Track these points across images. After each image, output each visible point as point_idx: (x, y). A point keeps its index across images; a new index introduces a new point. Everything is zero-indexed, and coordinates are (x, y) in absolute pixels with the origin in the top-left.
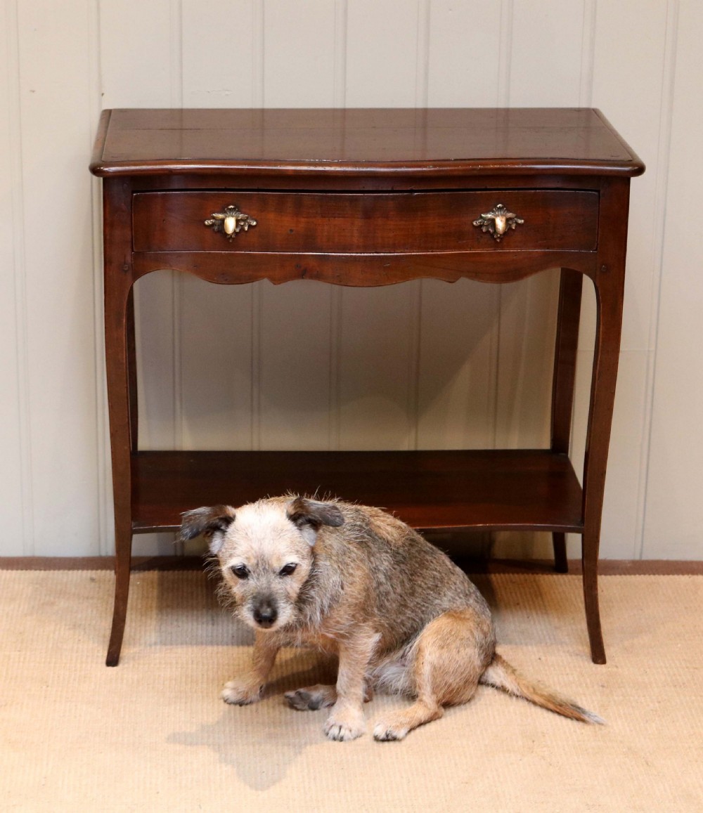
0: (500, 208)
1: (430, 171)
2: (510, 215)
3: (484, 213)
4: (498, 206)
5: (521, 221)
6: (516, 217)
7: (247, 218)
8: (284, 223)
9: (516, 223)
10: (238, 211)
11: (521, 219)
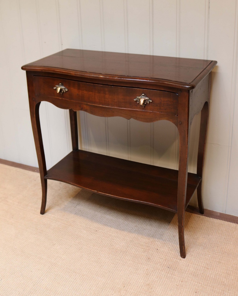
0: (143, 95)
1: (117, 79)
2: (147, 98)
3: (137, 96)
4: (142, 95)
5: (151, 101)
6: (149, 99)
7: (65, 88)
8: (75, 91)
9: (149, 101)
10: (63, 85)
11: (151, 100)
